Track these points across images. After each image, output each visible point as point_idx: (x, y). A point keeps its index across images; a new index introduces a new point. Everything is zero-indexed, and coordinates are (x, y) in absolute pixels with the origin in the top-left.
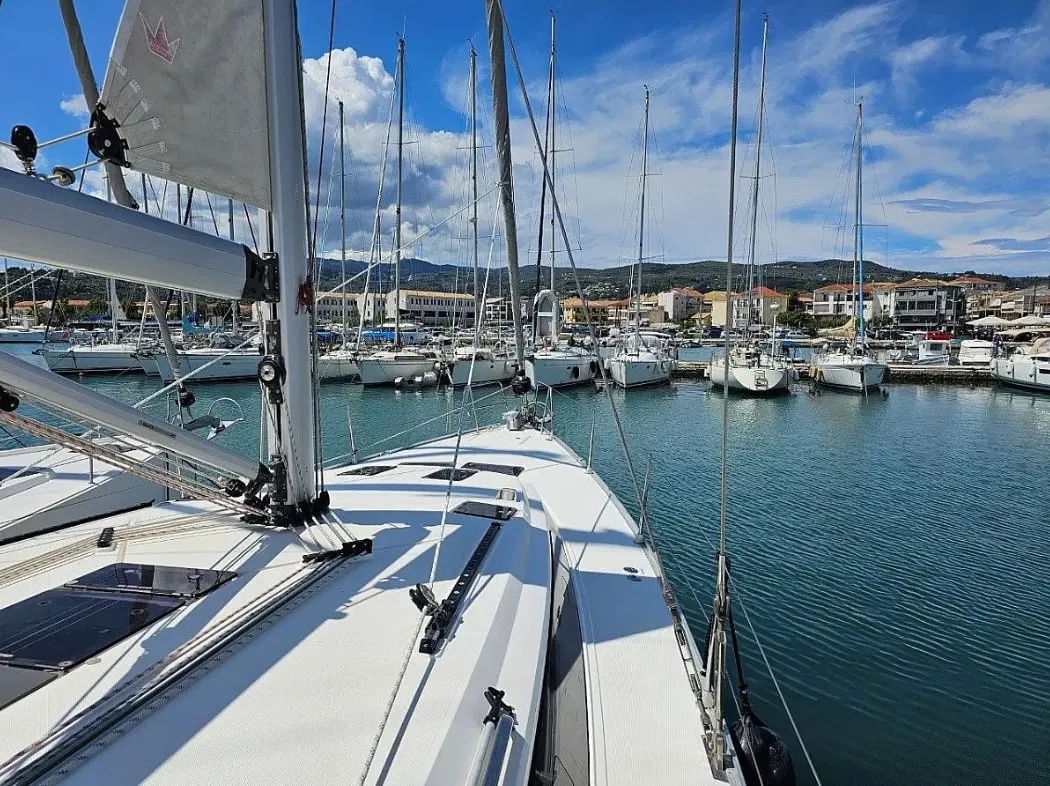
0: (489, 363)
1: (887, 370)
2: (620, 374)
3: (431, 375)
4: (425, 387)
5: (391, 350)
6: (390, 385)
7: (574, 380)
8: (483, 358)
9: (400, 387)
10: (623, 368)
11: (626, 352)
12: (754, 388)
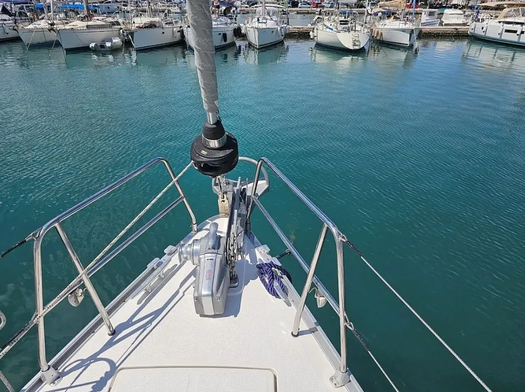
0: (162, 30)
1: (421, 31)
2: (253, 38)
3: (117, 41)
4: (114, 50)
5: (82, 19)
6: (86, 49)
7: (224, 43)
8: (156, 26)
9: (95, 51)
10: (257, 33)
11: (258, 20)
12: (351, 47)
